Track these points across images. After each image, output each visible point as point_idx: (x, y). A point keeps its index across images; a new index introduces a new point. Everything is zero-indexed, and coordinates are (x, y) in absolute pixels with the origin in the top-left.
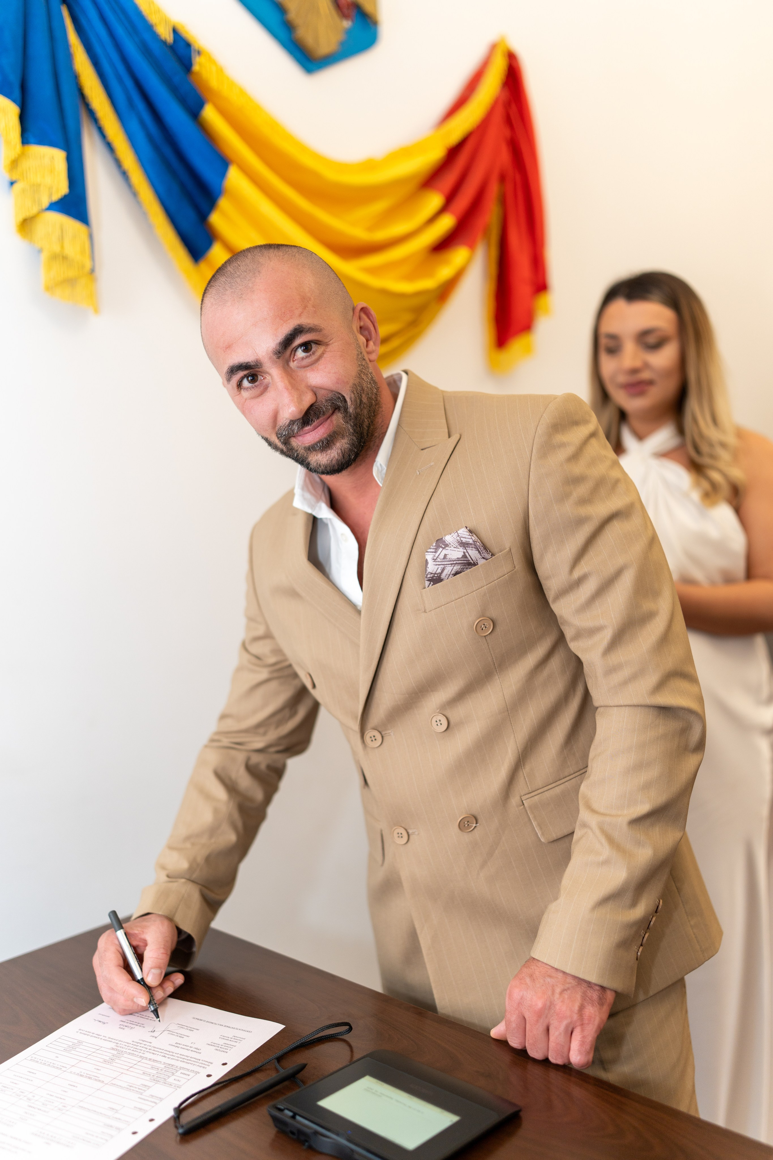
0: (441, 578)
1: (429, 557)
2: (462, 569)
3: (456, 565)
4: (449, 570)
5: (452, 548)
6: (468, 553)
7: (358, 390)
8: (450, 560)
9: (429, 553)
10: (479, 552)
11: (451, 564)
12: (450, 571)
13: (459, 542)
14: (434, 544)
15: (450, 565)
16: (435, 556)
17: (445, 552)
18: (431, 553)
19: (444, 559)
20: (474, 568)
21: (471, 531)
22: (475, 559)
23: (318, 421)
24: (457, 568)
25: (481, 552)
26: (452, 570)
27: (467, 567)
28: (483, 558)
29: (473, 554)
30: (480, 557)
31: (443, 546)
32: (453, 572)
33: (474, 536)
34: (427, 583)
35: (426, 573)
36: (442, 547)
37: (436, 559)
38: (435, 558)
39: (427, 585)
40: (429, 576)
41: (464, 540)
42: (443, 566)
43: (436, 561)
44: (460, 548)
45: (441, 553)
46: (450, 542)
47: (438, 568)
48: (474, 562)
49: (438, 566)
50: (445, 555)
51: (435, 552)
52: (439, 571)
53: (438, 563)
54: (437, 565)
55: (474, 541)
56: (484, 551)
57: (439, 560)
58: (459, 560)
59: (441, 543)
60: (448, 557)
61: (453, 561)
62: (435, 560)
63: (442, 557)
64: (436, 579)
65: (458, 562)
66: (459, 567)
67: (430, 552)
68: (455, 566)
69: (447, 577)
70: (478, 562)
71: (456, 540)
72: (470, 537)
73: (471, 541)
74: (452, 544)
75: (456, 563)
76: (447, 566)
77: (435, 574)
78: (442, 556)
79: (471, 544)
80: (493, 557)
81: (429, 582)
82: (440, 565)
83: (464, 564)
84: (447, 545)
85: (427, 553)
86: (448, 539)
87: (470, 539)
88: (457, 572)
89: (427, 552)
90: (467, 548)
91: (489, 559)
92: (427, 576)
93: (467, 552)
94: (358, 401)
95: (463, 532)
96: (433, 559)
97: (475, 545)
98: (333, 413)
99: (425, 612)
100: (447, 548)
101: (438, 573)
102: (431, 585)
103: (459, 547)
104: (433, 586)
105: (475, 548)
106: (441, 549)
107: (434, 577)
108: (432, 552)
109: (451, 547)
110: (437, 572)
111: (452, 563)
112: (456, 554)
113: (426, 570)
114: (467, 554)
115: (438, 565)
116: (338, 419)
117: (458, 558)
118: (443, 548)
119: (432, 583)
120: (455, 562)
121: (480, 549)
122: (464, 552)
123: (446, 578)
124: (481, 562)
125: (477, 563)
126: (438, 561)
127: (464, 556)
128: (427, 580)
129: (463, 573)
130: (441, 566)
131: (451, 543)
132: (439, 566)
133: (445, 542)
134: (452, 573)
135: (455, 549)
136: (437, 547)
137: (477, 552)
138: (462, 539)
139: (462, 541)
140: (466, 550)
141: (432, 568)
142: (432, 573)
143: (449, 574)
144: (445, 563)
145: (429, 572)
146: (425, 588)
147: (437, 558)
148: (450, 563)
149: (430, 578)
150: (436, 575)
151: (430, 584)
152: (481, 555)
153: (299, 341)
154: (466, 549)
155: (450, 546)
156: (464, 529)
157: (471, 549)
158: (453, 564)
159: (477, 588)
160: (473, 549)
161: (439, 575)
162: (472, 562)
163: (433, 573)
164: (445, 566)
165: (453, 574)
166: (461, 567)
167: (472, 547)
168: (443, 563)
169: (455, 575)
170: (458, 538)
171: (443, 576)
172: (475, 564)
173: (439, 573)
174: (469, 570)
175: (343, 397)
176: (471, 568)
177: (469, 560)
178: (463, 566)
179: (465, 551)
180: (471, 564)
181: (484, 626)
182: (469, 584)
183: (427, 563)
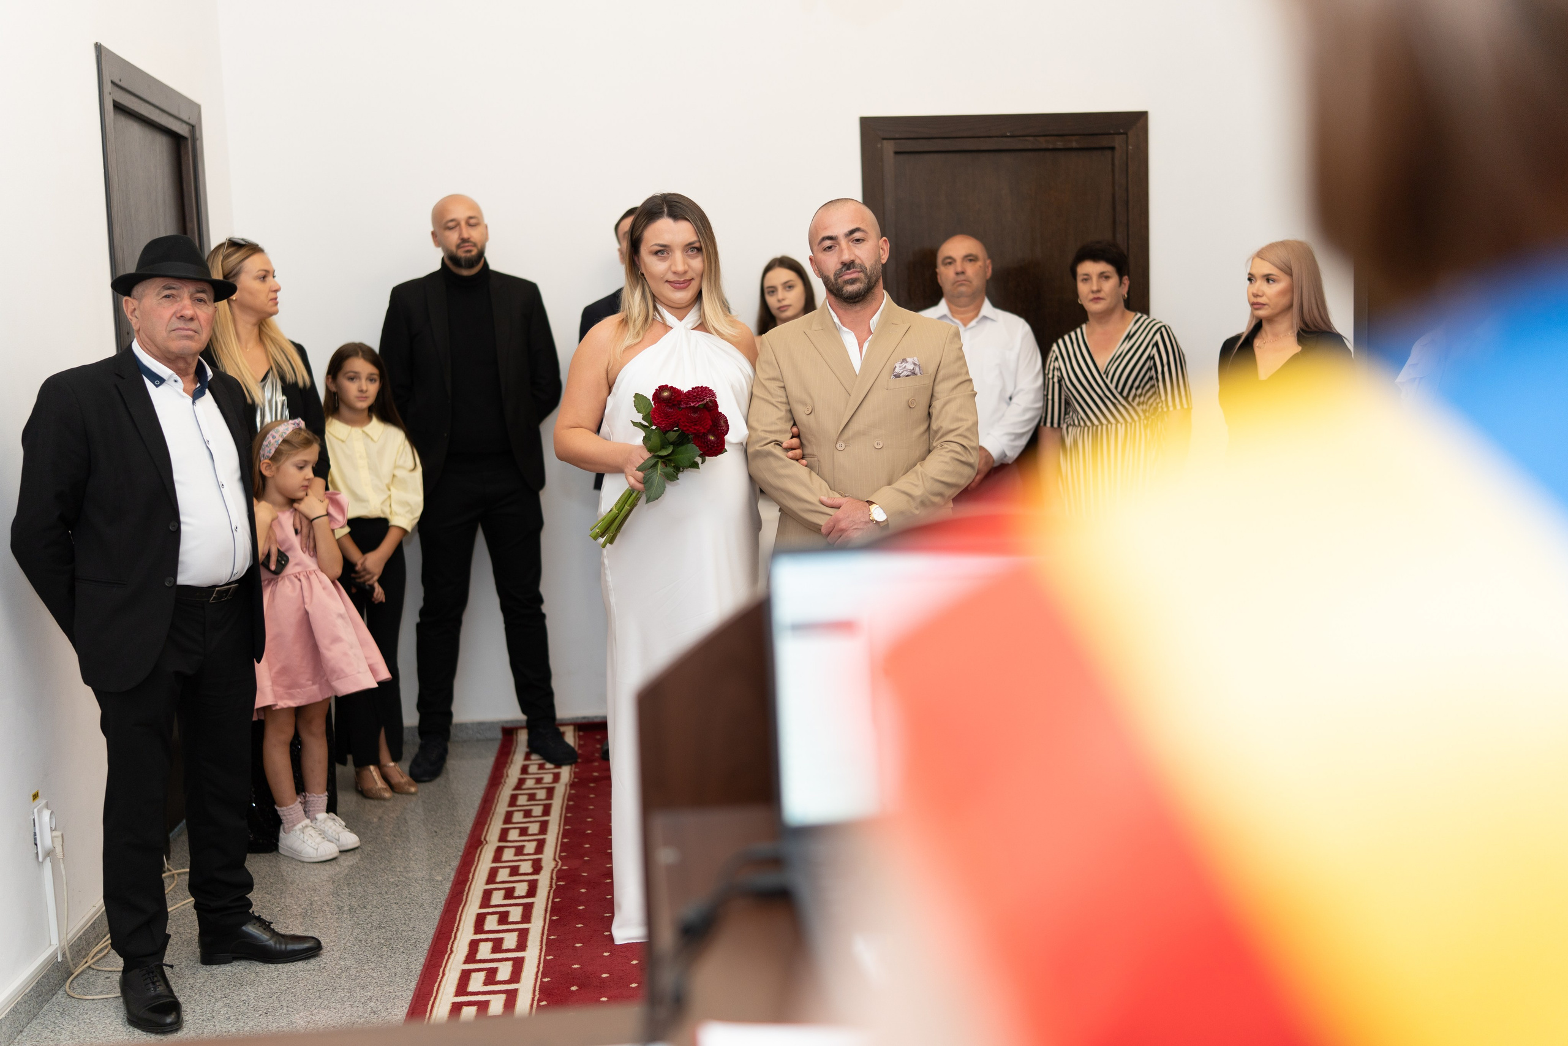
1: (897, 365)
4: (906, 373)
9: (898, 363)
14: (900, 361)
16: (900, 364)
17: (905, 364)
20: (914, 377)
21: (920, 358)
22: (917, 373)
24: (909, 373)
29: (917, 370)
33: (921, 361)
34: (893, 376)
35: (893, 372)
36: (904, 362)
42: (902, 371)
45: (904, 364)
46: (908, 361)
50: (905, 367)
52: (900, 372)
53: (900, 368)
55: (918, 365)
56: (920, 371)
58: (910, 371)
59: (904, 360)
61: (908, 370)
64: (897, 376)
71: (912, 361)
72: (919, 360)
74: (910, 362)
76: (905, 371)
78: (904, 366)
80: (922, 375)
85: (896, 363)
86: (908, 359)
87: (919, 362)
95: (915, 359)
96: (899, 366)
98: (860, 271)
99: (887, 390)
103: (912, 364)
104: (894, 379)
107: (897, 374)
112: (911, 367)
123: (902, 377)
124: (919, 374)
127: (913, 369)
128: (893, 374)
129: (909, 377)
132: (900, 370)
139: (914, 362)
141: (897, 370)
145: (895, 371)
146: (890, 379)
147: (901, 366)
149: (895, 374)
153: (857, 235)
155: (908, 363)
159: (912, 387)
161: (899, 374)
163: (897, 372)
167: (917, 367)
168: (903, 369)
169: (906, 377)
171: (901, 375)
172: (916, 375)
174: (911, 377)
178: (911, 373)
180: (914, 374)
181: (913, 404)
182: (912, 382)
183: (895, 367)
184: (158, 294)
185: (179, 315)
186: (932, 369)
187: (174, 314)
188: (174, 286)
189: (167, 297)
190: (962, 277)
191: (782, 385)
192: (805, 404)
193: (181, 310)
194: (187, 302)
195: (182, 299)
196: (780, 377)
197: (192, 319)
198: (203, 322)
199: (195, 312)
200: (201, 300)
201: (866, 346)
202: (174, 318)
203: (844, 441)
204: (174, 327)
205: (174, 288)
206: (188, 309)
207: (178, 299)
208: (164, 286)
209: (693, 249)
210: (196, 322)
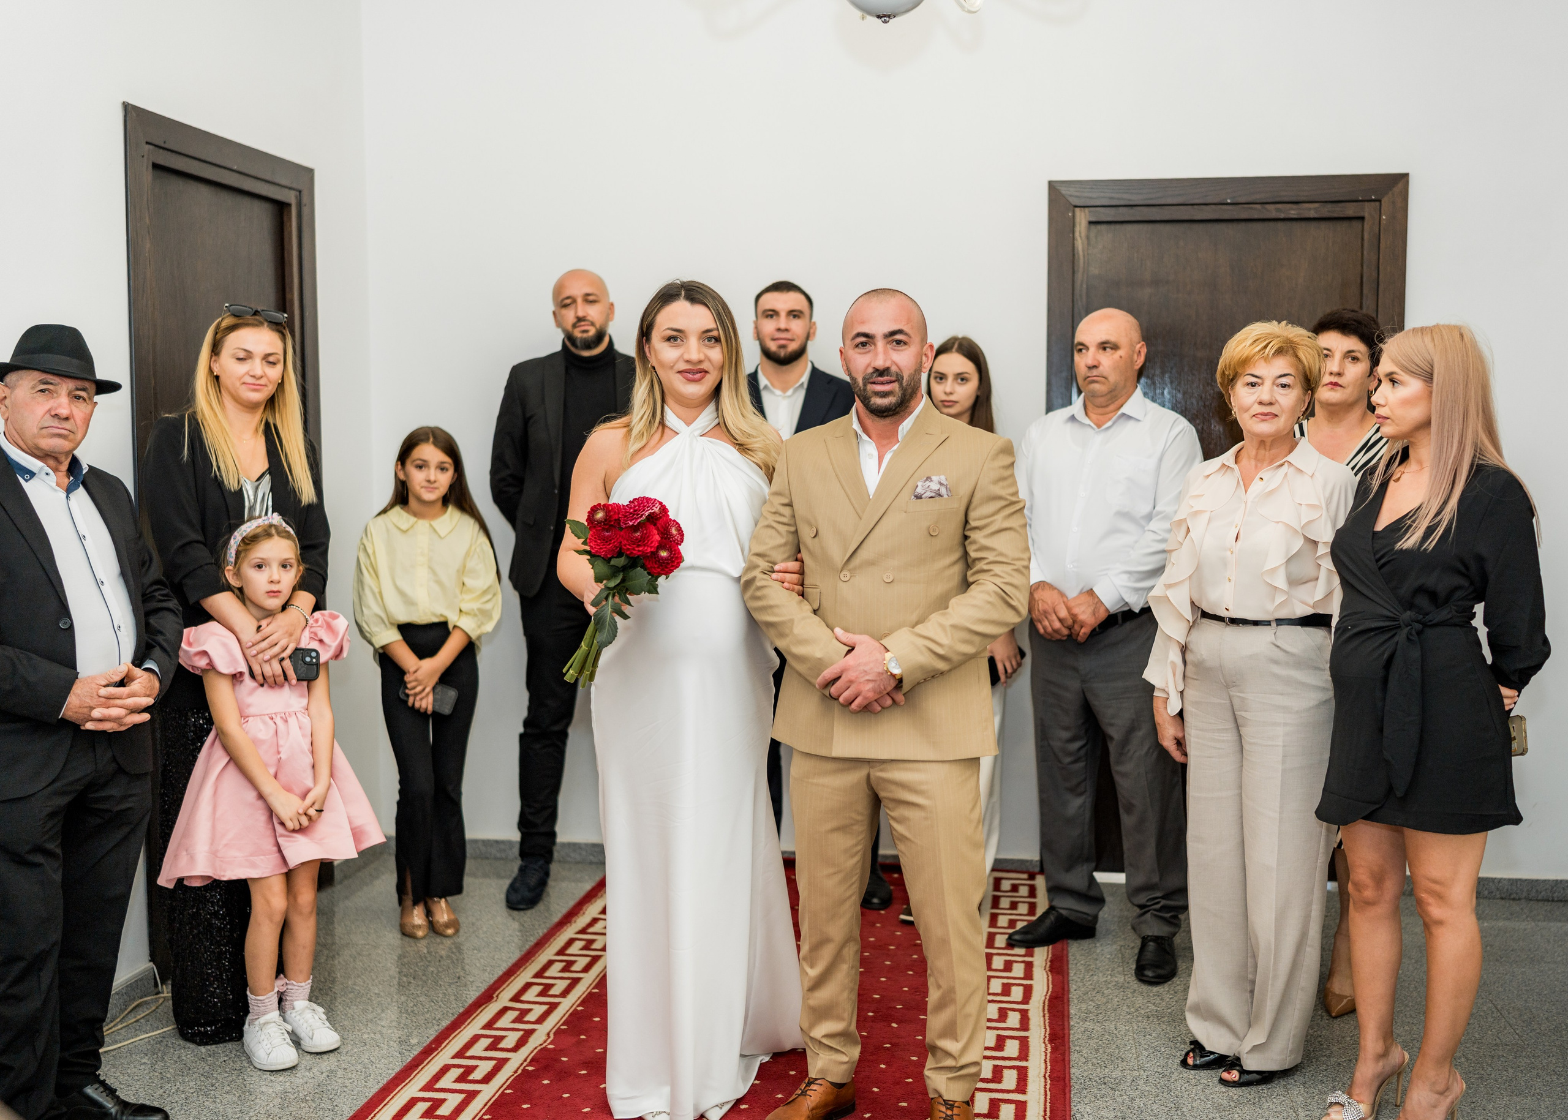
0: (921, 497)
1: (920, 484)
2: (934, 497)
4: (929, 494)
5: (934, 484)
6: (941, 490)
8: (930, 489)
13: (939, 482)
14: (925, 478)
16: (923, 484)
17: (929, 484)
19: (927, 488)
20: (941, 499)
21: (946, 479)
22: (943, 494)
24: (933, 494)
25: (948, 492)
27: (938, 497)
29: (943, 491)
33: (947, 482)
34: (913, 498)
37: (923, 486)
41: (941, 482)
43: (923, 488)
45: (927, 484)
47: (922, 491)
50: (929, 487)
51: (924, 482)
55: (946, 484)
58: (934, 492)
59: (929, 479)
71: (938, 480)
72: (944, 481)
78: (926, 486)
79: (944, 485)
80: (953, 497)
84: (931, 481)
85: (918, 482)
86: (934, 478)
89: (919, 480)
91: (950, 497)
92: (914, 493)
94: (909, 383)
97: (946, 487)
98: (895, 381)
99: (906, 512)
100: (931, 483)
103: (937, 484)
104: (915, 500)
105: (946, 489)
106: (928, 482)
107: (918, 495)
108: (922, 482)
110: (921, 493)
111: (931, 491)
112: (935, 486)
113: (915, 490)
116: (895, 384)
117: (935, 490)
119: (915, 498)
121: (948, 490)
123: (924, 498)
124: (945, 496)
127: (939, 490)
128: (913, 496)
129: (934, 499)
130: (924, 491)
131: (934, 481)
133: (931, 479)
136: (927, 480)
137: (946, 491)
138: (941, 480)
141: (919, 490)
143: (926, 497)
145: (916, 492)
146: (910, 499)
148: (929, 491)
149: (915, 495)
152: (947, 494)
153: (899, 337)
154: (940, 487)
156: (944, 477)
159: (938, 510)
161: (920, 495)
163: (918, 493)
164: (926, 492)
167: (944, 487)
168: (926, 490)
171: (923, 496)
172: (942, 496)
174: (937, 499)
177: (940, 493)
178: (936, 496)
180: (940, 495)
181: (934, 530)
182: (936, 505)
183: (917, 486)
184: (33, 388)
185: (53, 413)
186: (964, 491)
187: (49, 411)
188: (52, 381)
189: (42, 391)
190: (1095, 372)
191: (786, 501)
192: (810, 525)
193: (56, 409)
194: (64, 400)
195: (59, 396)
196: (787, 492)
197: (67, 419)
198: (79, 422)
199: (71, 411)
200: (78, 397)
201: (888, 457)
202: (48, 416)
203: (849, 570)
204: (46, 425)
205: (51, 384)
206: (64, 408)
207: (55, 395)
208: (41, 380)
209: (709, 338)
210: (72, 421)
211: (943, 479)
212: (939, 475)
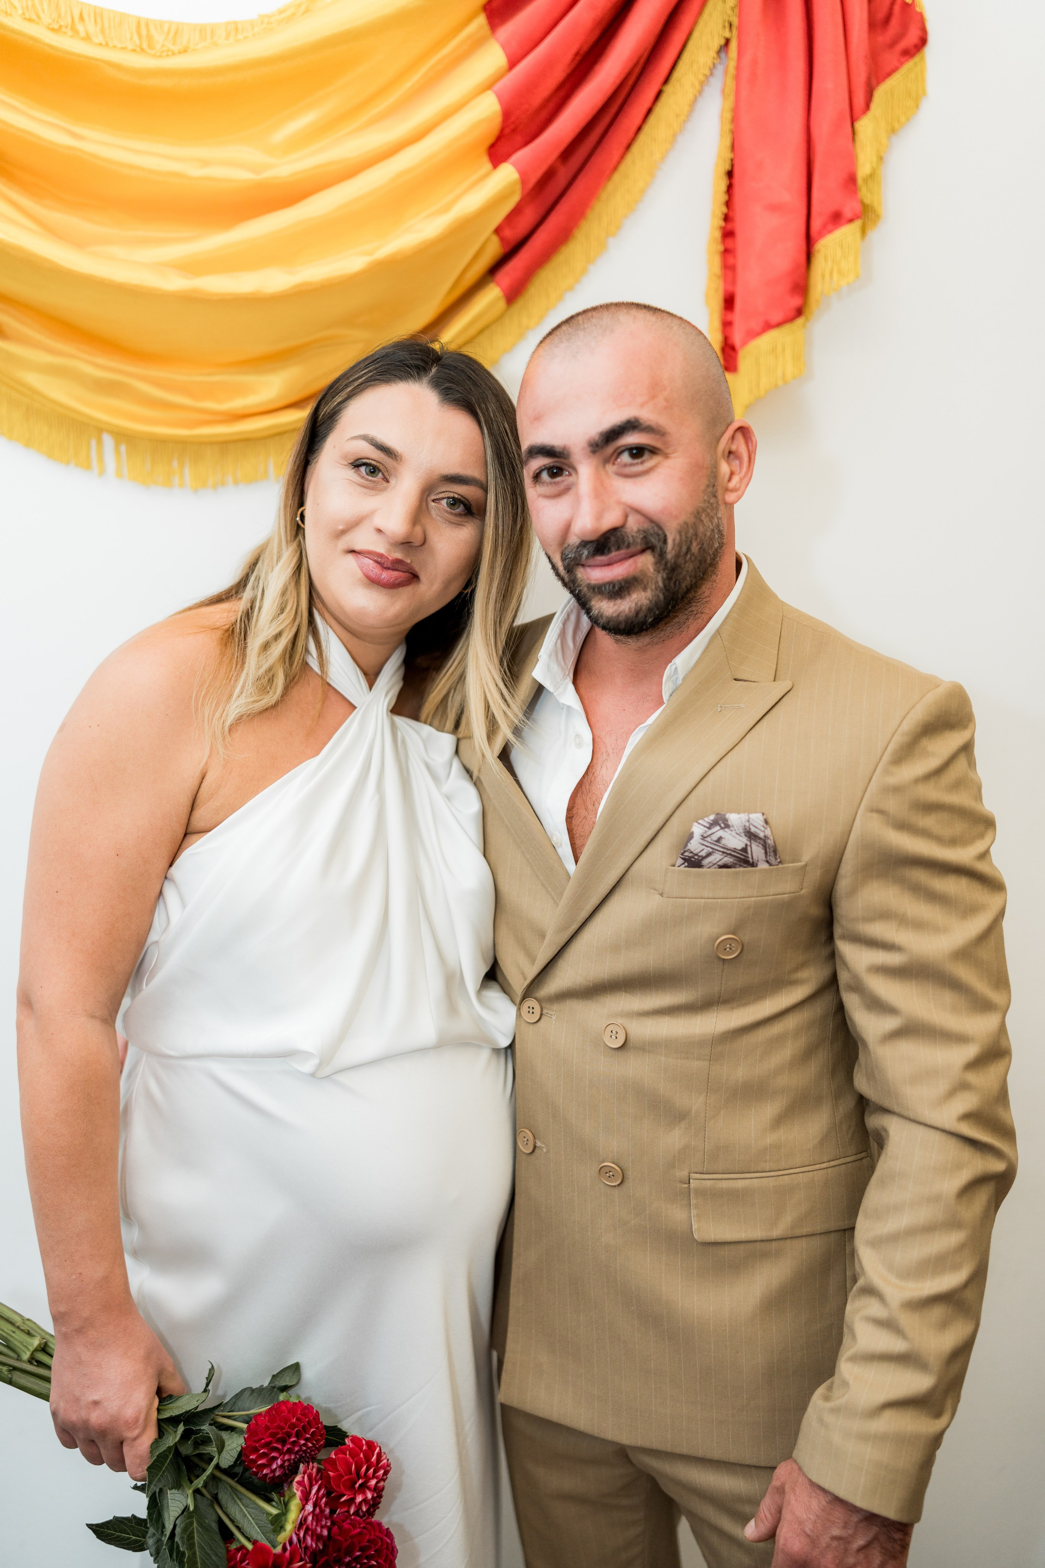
0: (701, 863)
1: (698, 830)
2: (734, 863)
3: (729, 856)
4: (716, 857)
5: (733, 833)
6: (751, 848)
7: (689, 532)
8: (723, 846)
9: (700, 826)
10: (766, 853)
11: (723, 852)
12: (718, 860)
13: (745, 829)
14: (712, 817)
15: (721, 853)
16: (706, 832)
17: (721, 833)
18: (702, 827)
19: (716, 841)
20: (750, 869)
21: (766, 822)
22: (757, 859)
23: (617, 553)
24: (728, 860)
25: (768, 854)
26: (720, 860)
27: (742, 864)
28: (767, 862)
29: (757, 851)
30: (764, 858)
31: (723, 825)
32: (721, 863)
33: (769, 829)
34: (680, 861)
35: (684, 848)
36: (720, 825)
37: (706, 837)
38: (705, 835)
39: (678, 864)
40: (686, 854)
41: (753, 830)
42: (711, 850)
43: (705, 840)
44: (744, 836)
45: (717, 832)
46: (734, 823)
47: (703, 850)
48: (753, 862)
49: (704, 847)
50: (719, 839)
51: (709, 828)
52: (703, 854)
53: (705, 843)
54: (703, 845)
55: (765, 837)
56: (772, 854)
57: (709, 839)
58: (734, 852)
59: (721, 820)
60: (723, 841)
61: (728, 849)
62: (703, 838)
63: (715, 839)
64: (694, 862)
65: (733, 853)
66: (732, 860)
67: (702, 825)
68: (726, 856)
69: (711, 865)
70: (759, 863)
71: (743, 826)
72: (763, 829)
73: (761, 835)
74: (735, 828)
75: (730, 854)
76: (717, 852)
77: (696, 855)
78: (715, 837)
79: (760, 838)
80: (780, 866)
81: (683, 861)
82: (708, 847)
83: (740, 860)
84: (727, 826)
85: (695, 824)
86: (733, 818)
87: (762, 831)
88: (726, 864)
89: (697, 822)
90: (752, 841)
91: (774, 865)
92: (685, 852)
93: (751, 846)
94: (684, 549)
96: (702, 836)
97: (765, 842)
98: (643, 551)
99: (661, 895)
100: (726, 830)
101: (700, 856)
102: (684, 866)
103: (743, 834)
104: (686, 869)
105: (762, 845)
106: (718, 828)
107: (693, 857)
108: (705, 826)
109: (732, 831)
110: (700, 854)
111: (725, 851)
112: (735, 841)
113: (686, 845)
114: (749, 849)
115: (706, 846)
116: (646, 562)
117: (735, 849)
118: (722, 828)
119: (686, 864)
120: (728, 852)
121: (769, 849)
122: (746, 845)
123: (708, 866)
124: (763, 866)
125: (757, 864)
126: (708, 841)
127: (745, 850)
128: (681, 857)
129: (733, 870)
130: (709, 849)
131: (735, 826)
132: (706, 848)
133: (727, 820)
134: (719, 863)
135: (737, 836)
136: (715, 823)
137: (763, 851)
138: (751, 827)
139: (750, 829)
140: (751, 843)
141: (695, 846)
142: (692, 852)
143: (715, 862)
144: (716, 847)
145: (689, 850)
146: (674, 866)
147: (708, 836)
148: (722, 850)
149: (687, 858)
150: (696, 857)
151: (683, 864)
152: (766, 857)
154: (750, 841)
155: (732, 829)
156: (759, 816)
157: (757, 844)
158: (725, 853)
159: (742, 896)
160: (760, 846)
161: (700, 858)
162: (751, 861)
163: (694, 852)
164: (714, 851)
165: (719, 865)
166: (735, 862)
167: (759, 843)
168: (713, 846)
169: (721, 867)
170: (747, 824)
171: (705, 862)
172: (753, 865)
173: (702, 856)
174: (742, 869)
175: (665, 536)
176: (745, 867)
177: (748, 857)
178: (738, 861)
179: (749, 843)
180: (748, 861)
182: (739, 884)
183: (691, 836)
186: (813, 850)
203: (538, 1000)
211: (757, 819)
212: (749, 812)
